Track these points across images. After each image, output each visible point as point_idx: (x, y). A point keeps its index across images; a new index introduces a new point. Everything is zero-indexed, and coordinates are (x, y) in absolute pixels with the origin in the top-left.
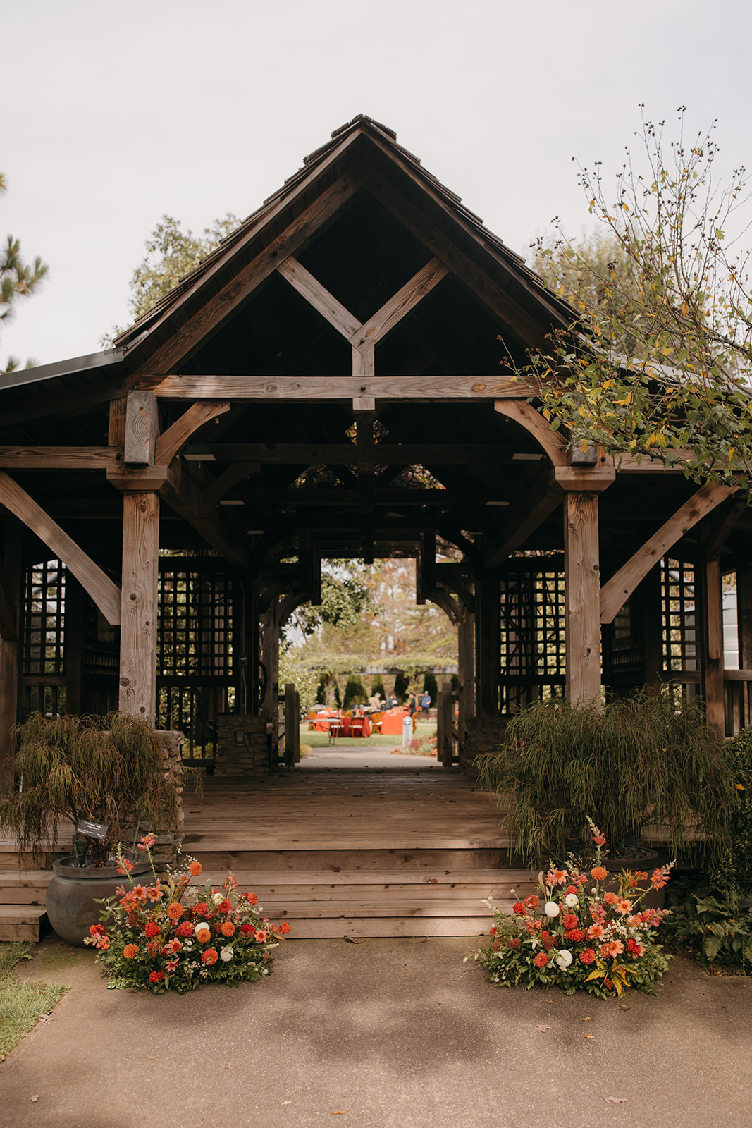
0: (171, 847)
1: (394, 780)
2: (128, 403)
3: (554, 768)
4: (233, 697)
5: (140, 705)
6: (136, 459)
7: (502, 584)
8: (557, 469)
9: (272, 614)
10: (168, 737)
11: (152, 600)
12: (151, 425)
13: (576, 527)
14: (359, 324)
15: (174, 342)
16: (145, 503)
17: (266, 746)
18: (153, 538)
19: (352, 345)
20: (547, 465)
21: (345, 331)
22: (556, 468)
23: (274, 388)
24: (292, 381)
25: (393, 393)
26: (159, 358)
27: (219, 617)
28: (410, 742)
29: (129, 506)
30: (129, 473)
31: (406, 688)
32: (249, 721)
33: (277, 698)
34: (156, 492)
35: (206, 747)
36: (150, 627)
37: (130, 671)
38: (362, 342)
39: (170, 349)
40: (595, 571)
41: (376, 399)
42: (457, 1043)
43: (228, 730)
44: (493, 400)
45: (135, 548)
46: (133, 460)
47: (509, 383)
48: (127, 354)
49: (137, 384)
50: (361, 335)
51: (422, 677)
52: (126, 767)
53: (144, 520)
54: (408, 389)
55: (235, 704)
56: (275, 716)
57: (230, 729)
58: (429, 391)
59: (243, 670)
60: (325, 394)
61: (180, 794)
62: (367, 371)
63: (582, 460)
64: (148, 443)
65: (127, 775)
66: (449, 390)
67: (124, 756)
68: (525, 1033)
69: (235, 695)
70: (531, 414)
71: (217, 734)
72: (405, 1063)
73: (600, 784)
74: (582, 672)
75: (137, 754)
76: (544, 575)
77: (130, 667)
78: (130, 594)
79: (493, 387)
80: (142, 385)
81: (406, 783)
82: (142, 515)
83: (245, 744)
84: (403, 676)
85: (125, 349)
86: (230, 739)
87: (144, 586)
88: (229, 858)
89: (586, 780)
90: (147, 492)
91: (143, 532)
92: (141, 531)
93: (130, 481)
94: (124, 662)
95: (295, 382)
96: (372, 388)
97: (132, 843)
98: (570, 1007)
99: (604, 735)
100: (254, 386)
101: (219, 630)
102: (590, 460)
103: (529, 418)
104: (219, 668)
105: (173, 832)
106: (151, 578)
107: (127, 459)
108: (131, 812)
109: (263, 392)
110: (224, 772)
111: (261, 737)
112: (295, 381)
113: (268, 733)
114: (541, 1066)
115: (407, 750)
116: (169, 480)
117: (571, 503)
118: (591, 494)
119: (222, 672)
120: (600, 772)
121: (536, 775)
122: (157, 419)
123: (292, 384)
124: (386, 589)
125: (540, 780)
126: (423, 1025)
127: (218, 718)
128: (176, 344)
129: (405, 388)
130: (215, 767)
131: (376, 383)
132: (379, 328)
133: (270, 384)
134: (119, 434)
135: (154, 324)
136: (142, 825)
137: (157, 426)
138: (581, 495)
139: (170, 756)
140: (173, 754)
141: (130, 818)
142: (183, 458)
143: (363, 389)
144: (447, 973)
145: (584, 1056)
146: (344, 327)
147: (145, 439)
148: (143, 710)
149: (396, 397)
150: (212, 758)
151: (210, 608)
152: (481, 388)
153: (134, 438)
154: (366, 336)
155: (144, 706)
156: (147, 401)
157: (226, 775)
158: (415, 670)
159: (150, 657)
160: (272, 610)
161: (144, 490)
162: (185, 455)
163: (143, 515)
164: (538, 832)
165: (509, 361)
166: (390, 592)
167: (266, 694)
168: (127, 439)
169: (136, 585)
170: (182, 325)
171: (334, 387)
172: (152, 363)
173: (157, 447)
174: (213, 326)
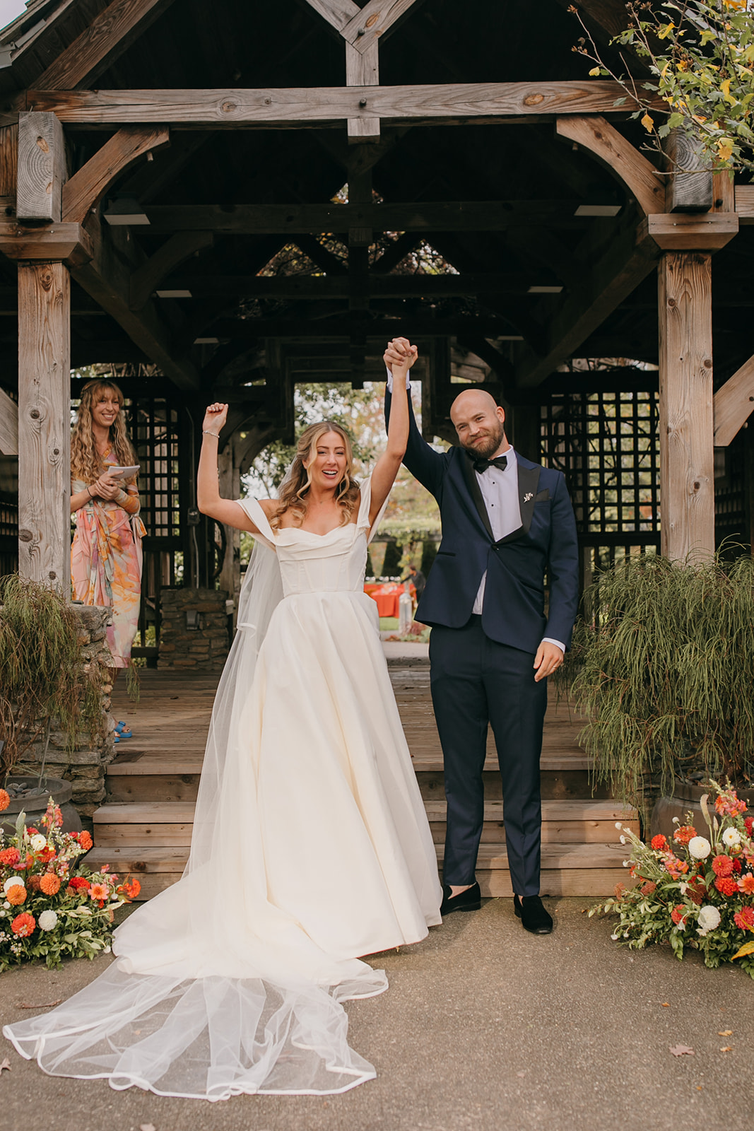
0: (97, 769)
1: (399, 674)
2: (20, 130)
3: (658, 654)
4: (181, 568)
5: (49, 569)
6: (34, 212)
7: (544, 410)
8: (652, 218)
9: (231, 456)
10: (88, 613)
11: (62, 418)
12: (54, 164)
13: (679, 305)
14: (355, 8)
15: (86, 40)
16: (48, 278)
17: (226, 630)
18: (61, 329)
19: (344, 40)
20: (634, 214)
21: (334, 18)
22: (650, 216)
23: (233, 106)
24: (257, 96)
25: (406, 109)
26: (64, 66)
27: (161, 458)
28: (409, 627)
29: (26, 283)
30: (25, 234)
31: (399, 559)
32: (203, 597)
33: (239, 568)
34: (65, 262)
35: (147, 631)
36: (60, 458)
37: (32, 520)
38: (360, 34)
39: (80, 51)
40: (706, 369)
41: (381, 119)
42: (532, 1072)
43: (175, 609)
44: (554, 118)
45: (36, 343)
46: (29, 214)
47: (578, 92)
48: (16, 55)
49: (34, 104)
50: (359, 25)
51: (420, 545)
52: (27, 656)
53: (48, 303)
54: (428, 103)
55: (184, 577)
56: (236, 591)
57: (178, 608)
58: (460, 106)
59: (194, 528)
60: (306, 113)
61: (107, 695)
62: (368, 78)
63: (689, 202)
64: (51, 188)
65: (28, 666)
66: (489, 104)
67: (24, 640)
68: (634, 1056)
69: (184, 566)
70: (611, 138)
71: (161, 614)
72: (455, 1106)
73: (729, 678)
74: (686, 516)
75: (41, 636)
76: (600, 397)
77: (33, 515)
78: (30, 410)
79: (554, 98)
80: (41, 105)
81: (416, 679)
82: (45, 296)
83: (198, 627)
84: (395, 543)
85: (14, 48)
86: (178, 621)
87: (51, 399)
88: (179, 784)
89: (709, 672)
90: (51, 261)
91: (47, 320)
92: (43, 319)
93: (26, 245)
94: (24, 508)
95: (263, 97)
96: (376, 103)
97: (40, 763)
98: (696, 1012)
99: (736, 607)
100: (202, 104)
101: (161, 475)
102: (702, 202)
103: (609, 144)
104: (162, 526)
105: (99, 748)
106: (60, 387)
107: (21, 213)
108: (37, 720)
109: (215, 112)
110: (171, 664)
111: (218, 618)
112: (263, 95)
113: (228, 613)
114: (668, 1115)
115: (406, 636)
116: (81, 243)
117: (671, 269)
118: (701, 255)
119: (165, 533)
120: (730, 661)
121: (631, 666)
122: (62, 155)
123: (258, 100)
124: (371, 436)
125: (638, 672)
126: (476, 1042)
127: (162, 592)
128: (89, 44)
129: (424, 102)
130: (158, 658)
131: (381, 96)
132: (384, 13)
133: (227, 100)
134: (9, 177)
135: (55, 10)
136: (53, 738)
137: (64, 167)
138: (686, 256)
139: (92, 641)
140: (98, 638)
141: (36, 728)
142: (104, 221)
143: (362, 105)
144: (502, 955)
145: (733, 1097)
146: (333, 13)
147: (46, 184)
148: (52, 576)
149: (411, 115)
150: (155, 646)
151: (148, 447)
152: (537, 99)
153: (30, 182)
154: (366, 26)
155: (54, 569)
156: (48, 127)
157: (173, 669)
158: (410, 536)
159: (61, 500)
160: (231, 451)
161: (48, 260)
162: (106, 216)
163: (47, 296)
164: (634, 751)
165: (588, 45)
166: (375, 439)
167: (225, 564)
168: (19, 183)
169: (38, 397)
170: (96, 14)
171: (319, 103)
172: (54, 74)
173: (65, 196)
174: (140, 16)
